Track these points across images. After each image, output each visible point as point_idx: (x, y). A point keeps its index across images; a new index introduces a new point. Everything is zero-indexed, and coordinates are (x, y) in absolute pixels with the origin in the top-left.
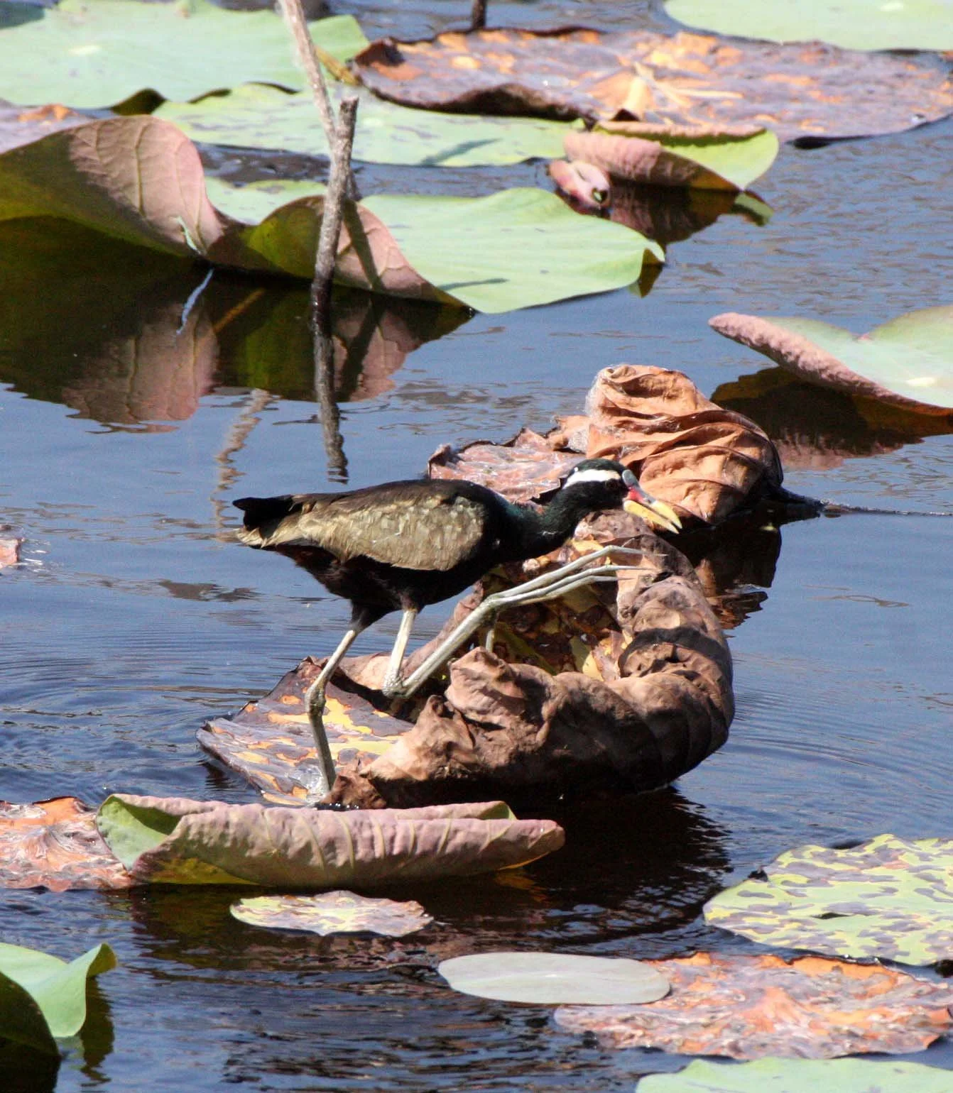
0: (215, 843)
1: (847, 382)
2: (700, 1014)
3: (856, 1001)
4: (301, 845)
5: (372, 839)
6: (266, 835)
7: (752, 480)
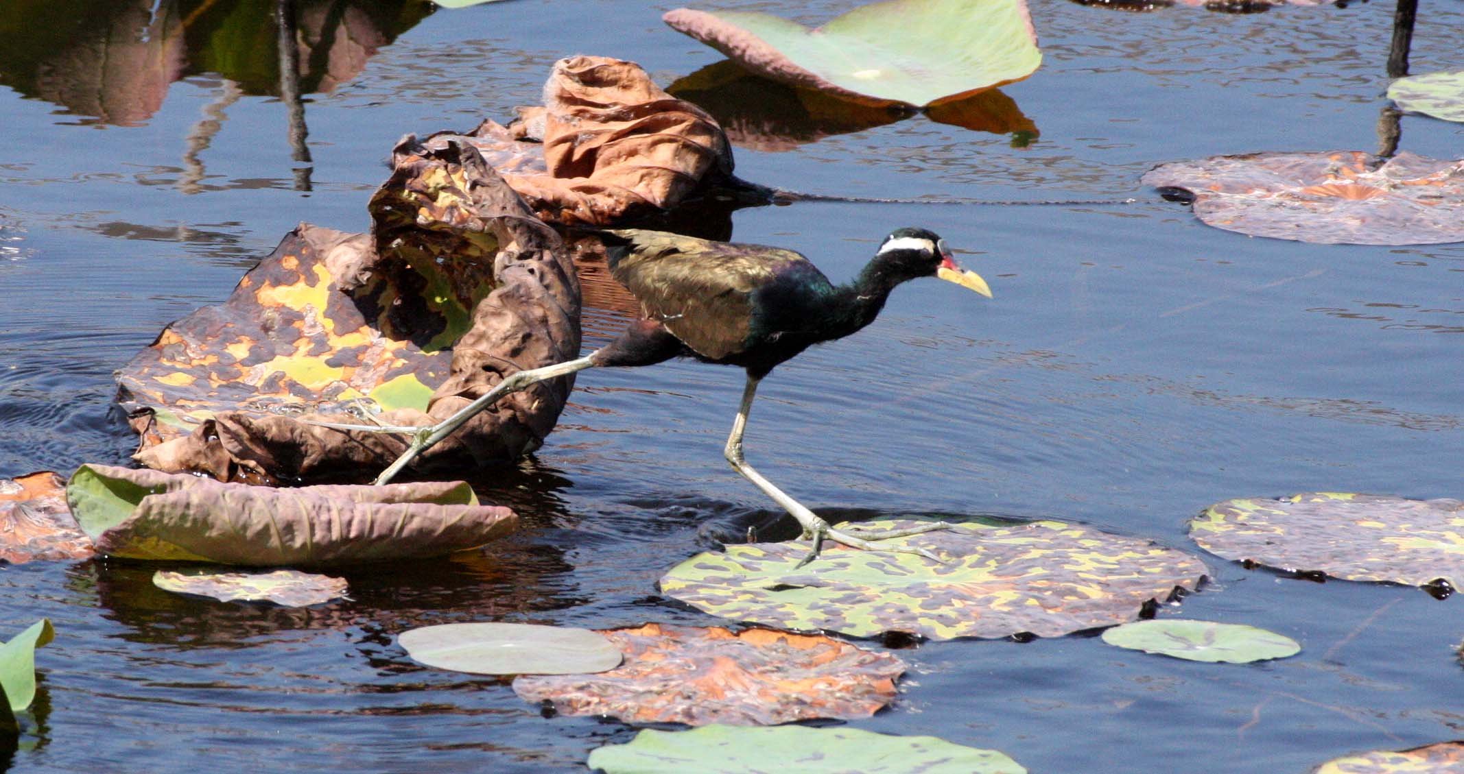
0: (176, 523)
1: (791, 74)
2: (653, 682)
3: (802, 670)
4: (260, 527)
5: (329, 522)
6: (226, 517)
7: (704, 167)
